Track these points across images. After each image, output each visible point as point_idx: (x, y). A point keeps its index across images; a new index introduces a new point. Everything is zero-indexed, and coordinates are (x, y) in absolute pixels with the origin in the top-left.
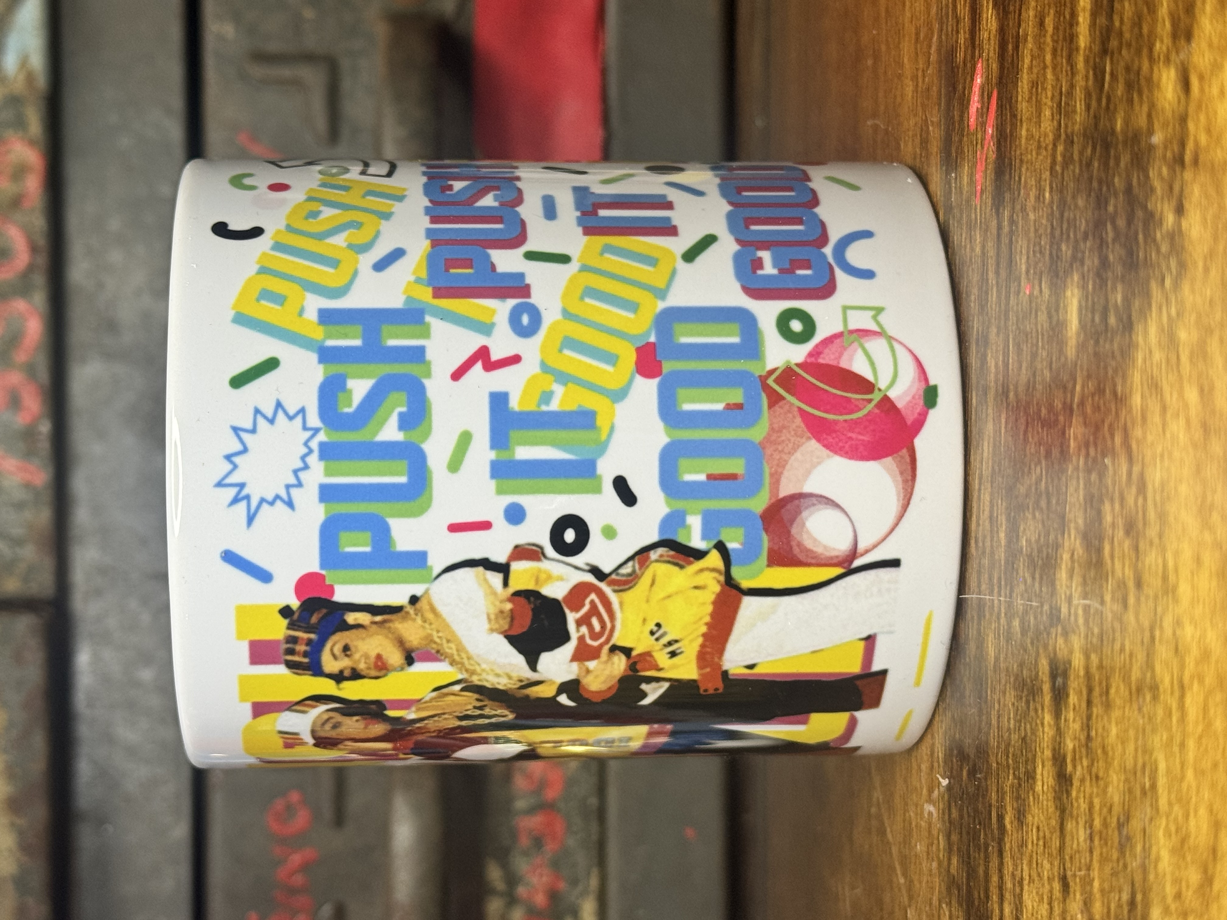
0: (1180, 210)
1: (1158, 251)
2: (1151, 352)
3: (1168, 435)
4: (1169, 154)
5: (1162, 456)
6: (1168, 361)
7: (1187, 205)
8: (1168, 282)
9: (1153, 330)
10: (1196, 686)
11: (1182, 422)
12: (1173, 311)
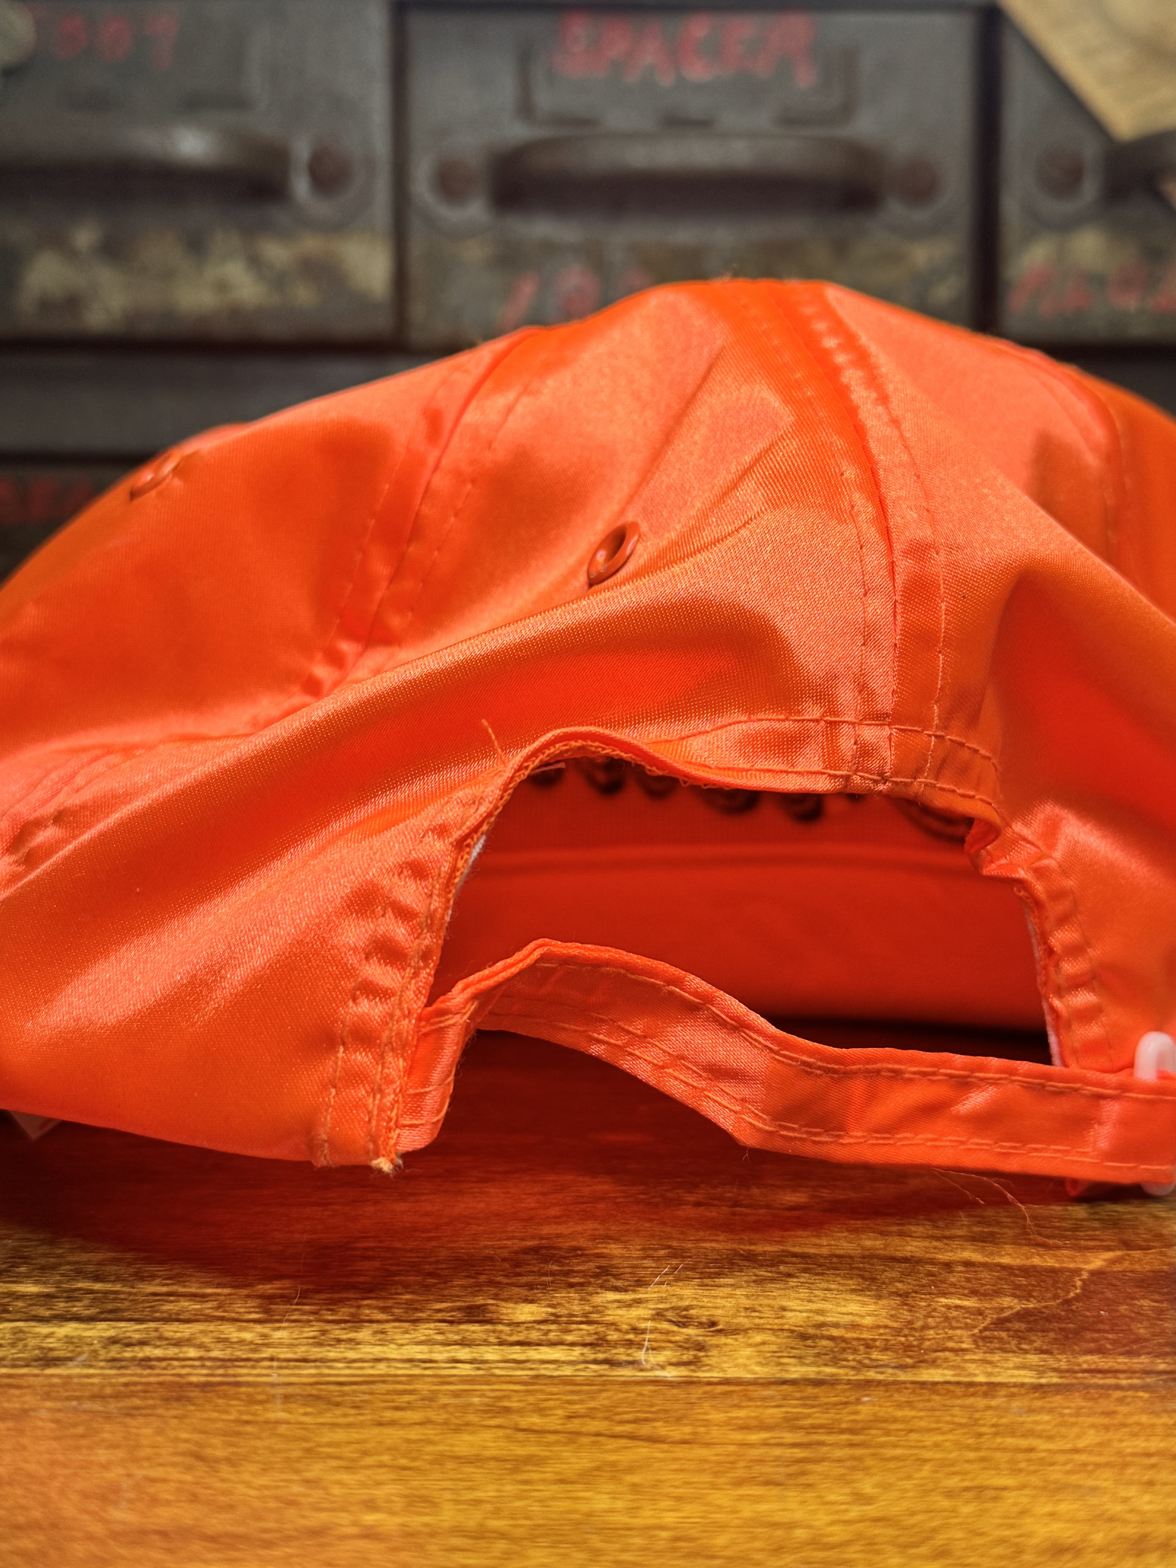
0: (698, 1204)
1: (666, 1191)
2: (588, 1186)
3: (524, 1196)
4: (742, 1197)
5: (509, 1193)
6: (582, 1197)
7: (702, 1208)
8: (642, 1196)
9: (606, 1187)
10: (327, 1213)
11: (533, 1205)
12: (618, 1200)
